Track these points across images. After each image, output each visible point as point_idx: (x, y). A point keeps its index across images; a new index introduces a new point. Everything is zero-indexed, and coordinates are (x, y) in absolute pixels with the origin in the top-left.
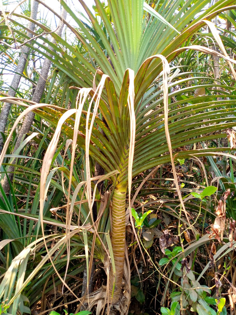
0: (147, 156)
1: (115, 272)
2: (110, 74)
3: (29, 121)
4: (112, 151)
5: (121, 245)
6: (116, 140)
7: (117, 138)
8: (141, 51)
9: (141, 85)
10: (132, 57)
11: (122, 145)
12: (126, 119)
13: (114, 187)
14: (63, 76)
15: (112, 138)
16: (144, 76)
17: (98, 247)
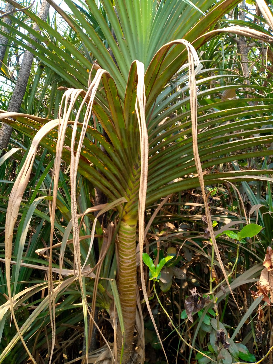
0: (163, 178)
1: (124, 332)
2: (111, 70)
3: (7, 132)
4: (116, 172)
5: (132, 292)
6: (121, 158)
7: (122, 156)
8: (152, 39)
9: (153, 84)
10: (140, 48)
11: (130, 165)
12: (135, 130)
13: (121, 219)
14: (50, 73)
15: (116, 156)
16: (158, 72)
17: (101, 294)
